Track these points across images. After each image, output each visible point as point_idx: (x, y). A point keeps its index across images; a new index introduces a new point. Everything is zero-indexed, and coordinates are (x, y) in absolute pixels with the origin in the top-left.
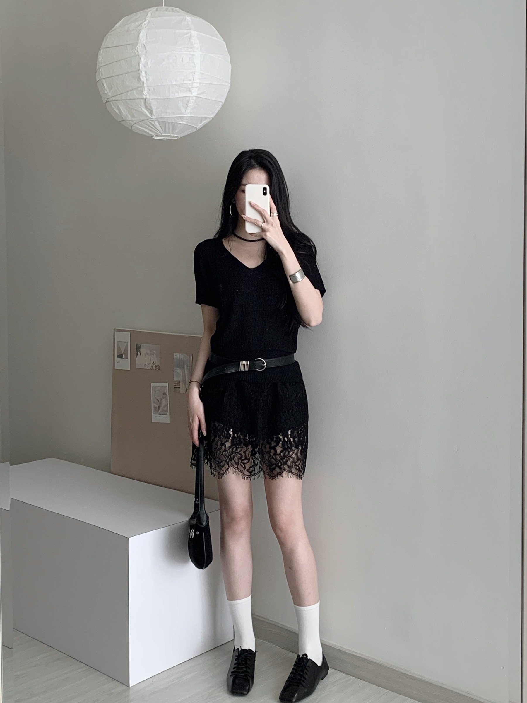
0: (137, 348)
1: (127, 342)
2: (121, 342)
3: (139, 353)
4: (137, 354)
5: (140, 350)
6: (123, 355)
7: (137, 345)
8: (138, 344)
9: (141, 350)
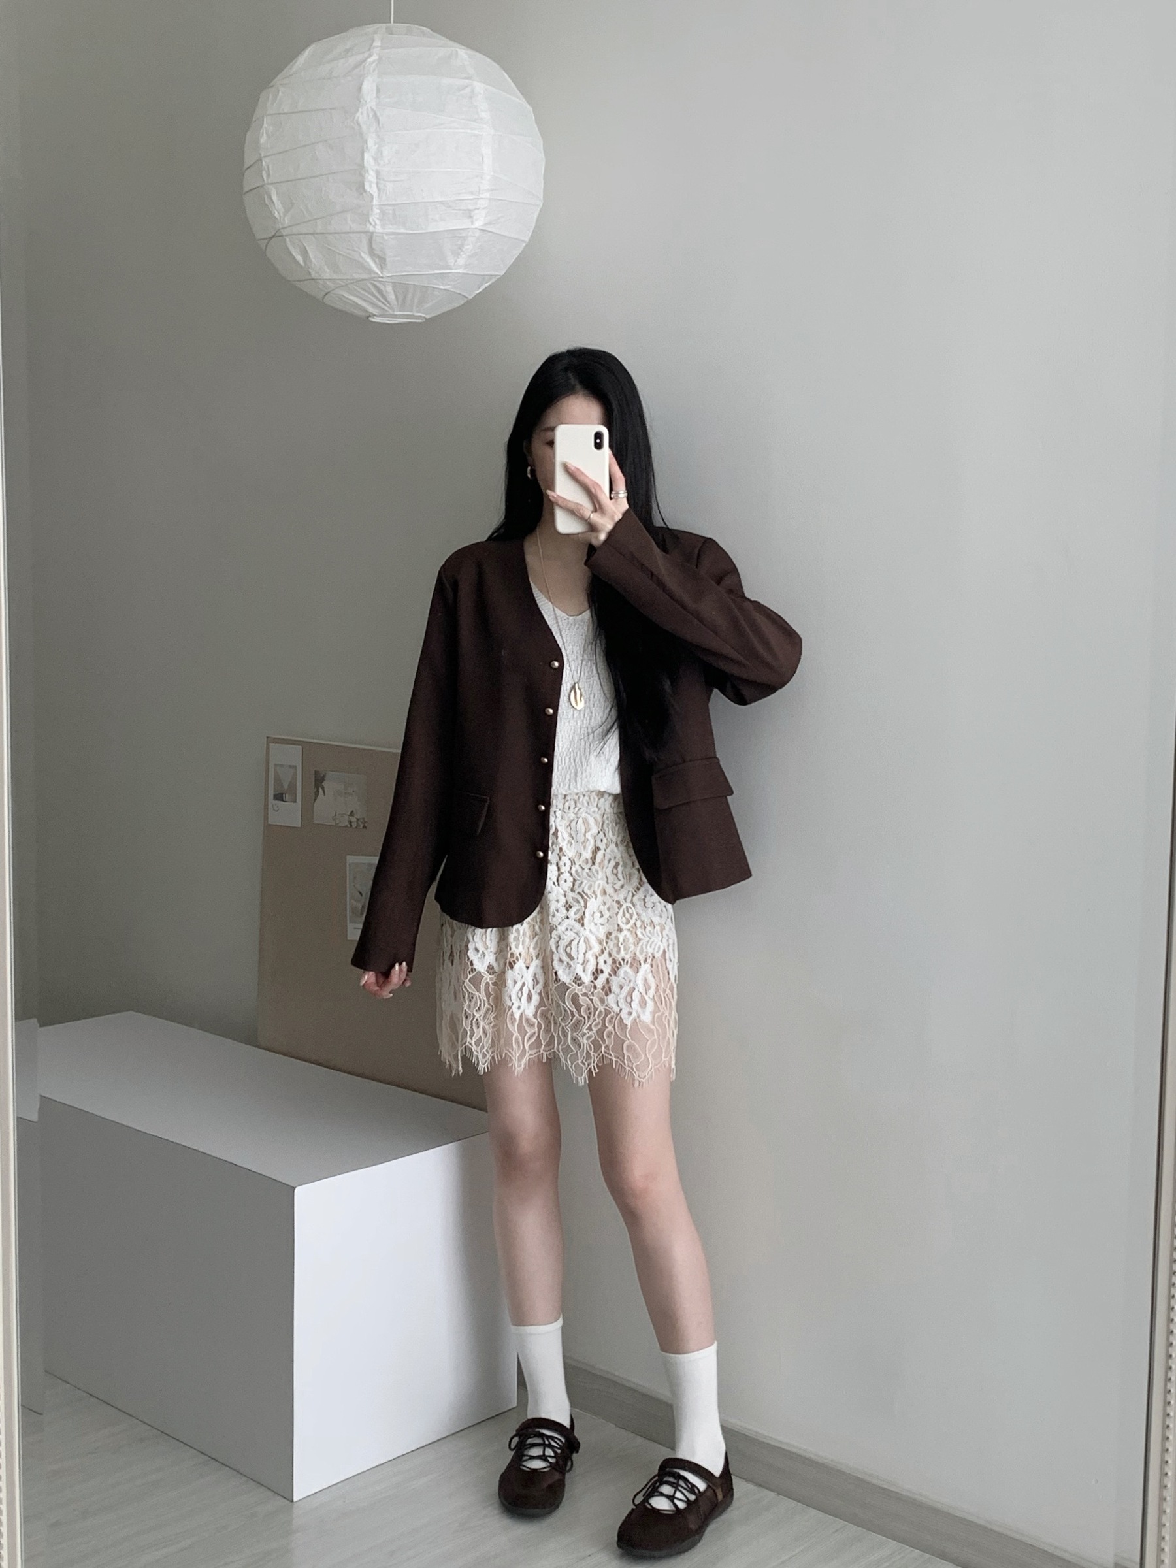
0: (316, 780)
1: (295, 767)
2: (282, 766)
3: (321, 790)
4: (317, 794)
5: (323, 784)
6: (287, 795)
7: (316, 773)
8: (318, 772)
9: (325, 784)
